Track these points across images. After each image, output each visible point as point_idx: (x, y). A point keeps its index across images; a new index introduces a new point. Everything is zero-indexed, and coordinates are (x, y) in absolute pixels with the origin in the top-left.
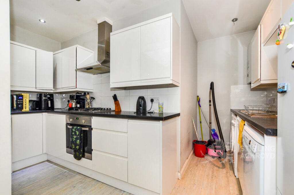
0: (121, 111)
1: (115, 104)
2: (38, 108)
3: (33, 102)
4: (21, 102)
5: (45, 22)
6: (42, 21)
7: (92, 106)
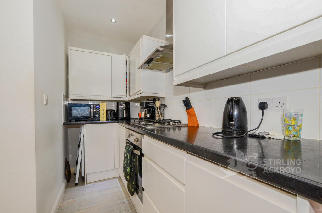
0: (198, 126)
1: (188, 115)
2: (115, 118)
3: (111, 111)
4: (98, 111)
5: (116, 22)
6: (113, 21)
7: (163, 116)
